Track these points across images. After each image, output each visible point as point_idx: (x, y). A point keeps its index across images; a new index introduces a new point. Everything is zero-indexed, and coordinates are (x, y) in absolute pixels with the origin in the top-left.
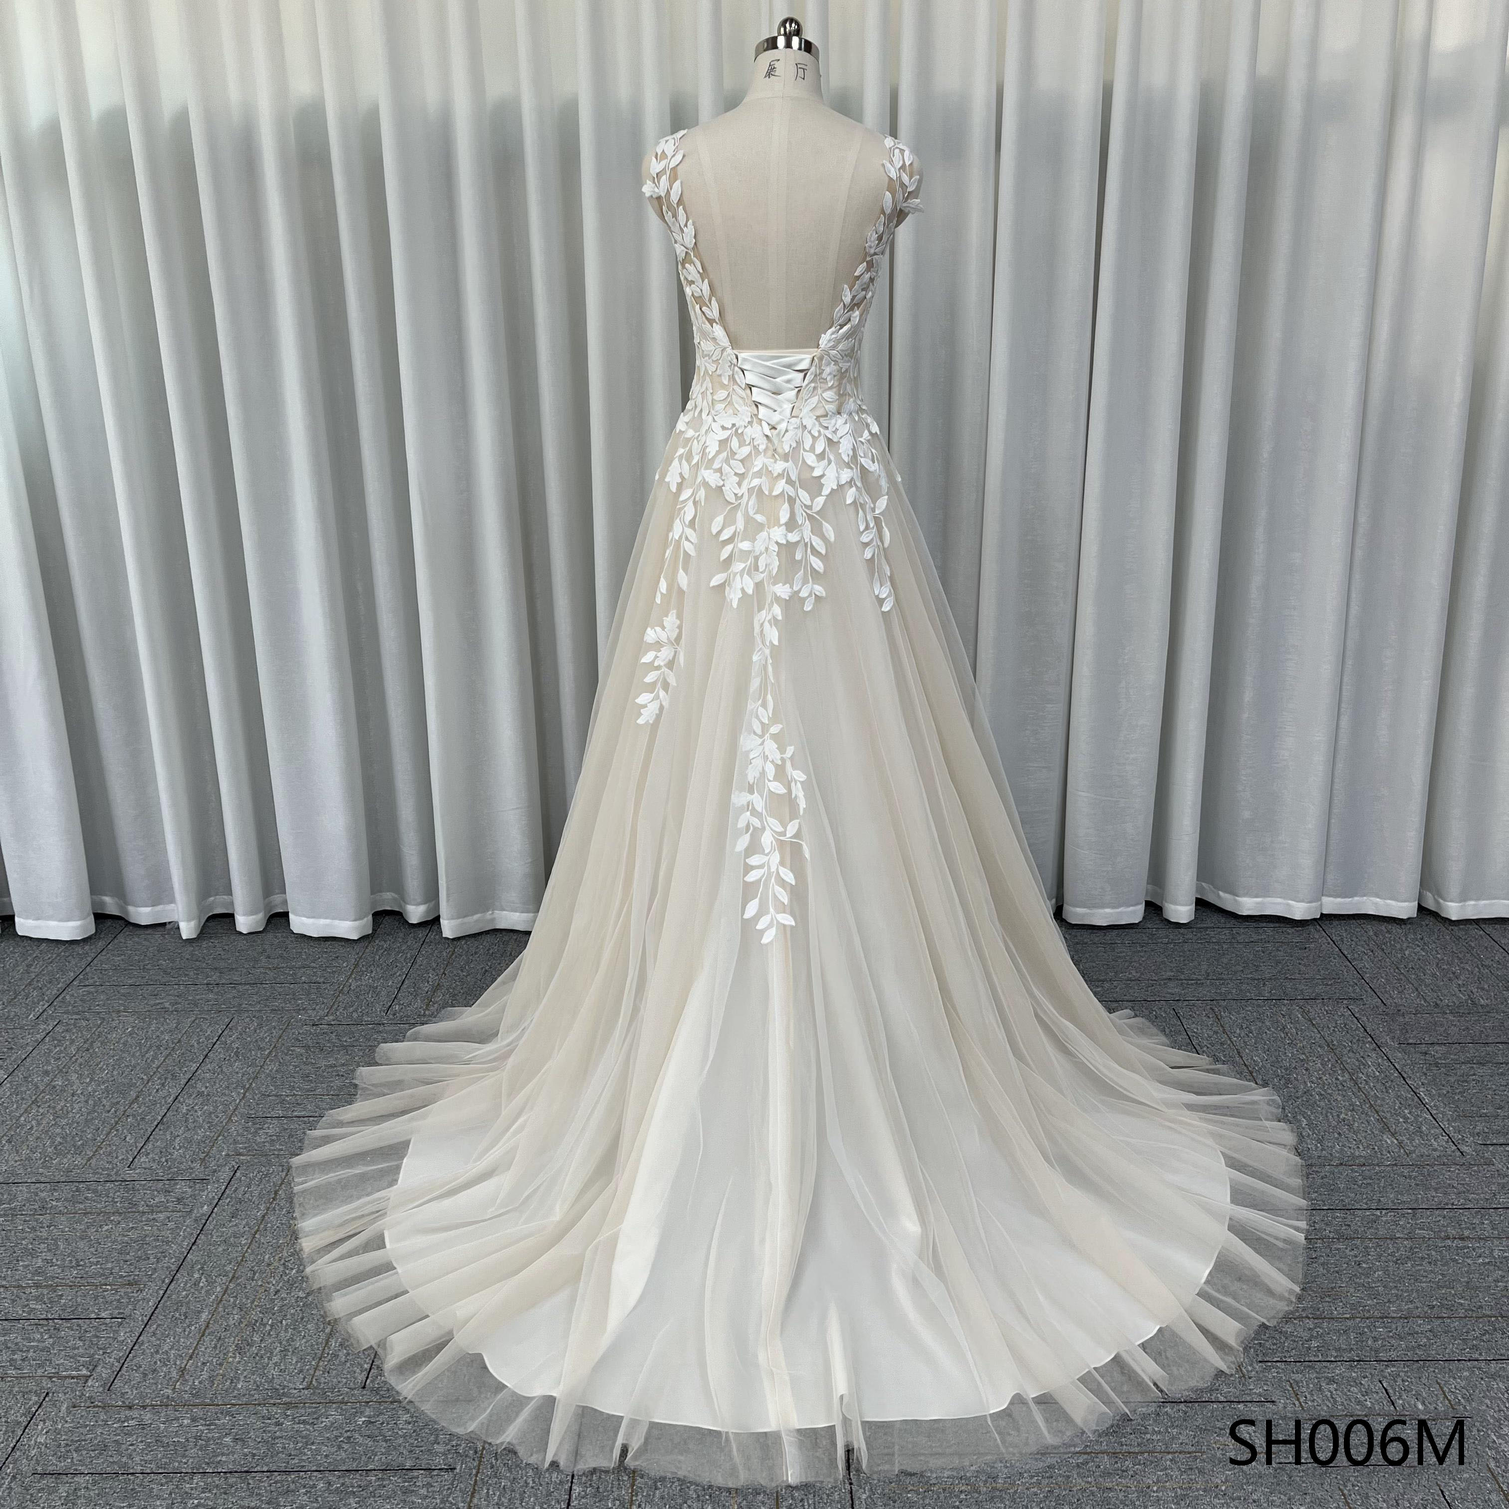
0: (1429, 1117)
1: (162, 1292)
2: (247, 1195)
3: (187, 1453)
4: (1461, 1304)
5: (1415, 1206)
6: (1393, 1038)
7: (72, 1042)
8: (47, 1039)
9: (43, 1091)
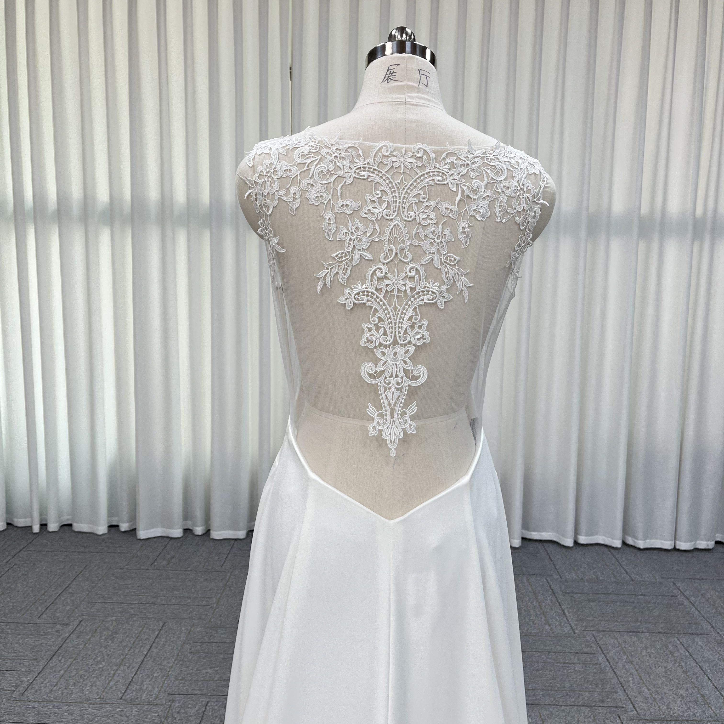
0: (565, 619)
1: (46, 663)
2: (85, 631)
3: (50, 718)
4: (557, 686)
5: (550, 651)
6: (560, 591)
7: (20, 571)
8: (10, 570)
9: (7, 590)
